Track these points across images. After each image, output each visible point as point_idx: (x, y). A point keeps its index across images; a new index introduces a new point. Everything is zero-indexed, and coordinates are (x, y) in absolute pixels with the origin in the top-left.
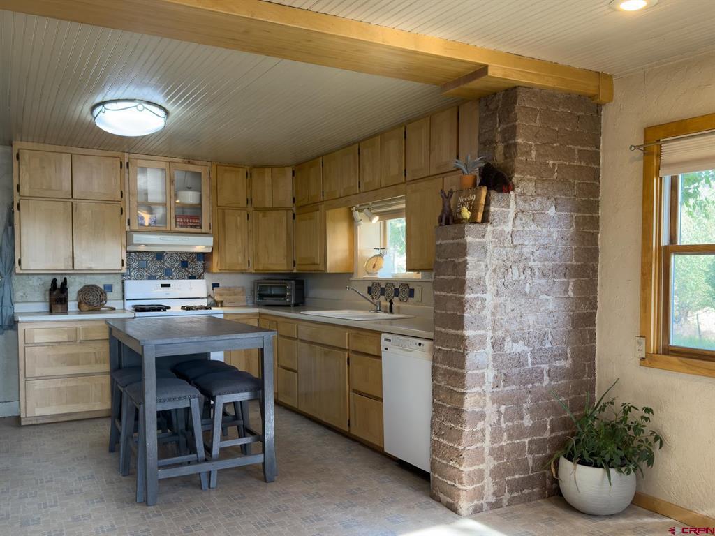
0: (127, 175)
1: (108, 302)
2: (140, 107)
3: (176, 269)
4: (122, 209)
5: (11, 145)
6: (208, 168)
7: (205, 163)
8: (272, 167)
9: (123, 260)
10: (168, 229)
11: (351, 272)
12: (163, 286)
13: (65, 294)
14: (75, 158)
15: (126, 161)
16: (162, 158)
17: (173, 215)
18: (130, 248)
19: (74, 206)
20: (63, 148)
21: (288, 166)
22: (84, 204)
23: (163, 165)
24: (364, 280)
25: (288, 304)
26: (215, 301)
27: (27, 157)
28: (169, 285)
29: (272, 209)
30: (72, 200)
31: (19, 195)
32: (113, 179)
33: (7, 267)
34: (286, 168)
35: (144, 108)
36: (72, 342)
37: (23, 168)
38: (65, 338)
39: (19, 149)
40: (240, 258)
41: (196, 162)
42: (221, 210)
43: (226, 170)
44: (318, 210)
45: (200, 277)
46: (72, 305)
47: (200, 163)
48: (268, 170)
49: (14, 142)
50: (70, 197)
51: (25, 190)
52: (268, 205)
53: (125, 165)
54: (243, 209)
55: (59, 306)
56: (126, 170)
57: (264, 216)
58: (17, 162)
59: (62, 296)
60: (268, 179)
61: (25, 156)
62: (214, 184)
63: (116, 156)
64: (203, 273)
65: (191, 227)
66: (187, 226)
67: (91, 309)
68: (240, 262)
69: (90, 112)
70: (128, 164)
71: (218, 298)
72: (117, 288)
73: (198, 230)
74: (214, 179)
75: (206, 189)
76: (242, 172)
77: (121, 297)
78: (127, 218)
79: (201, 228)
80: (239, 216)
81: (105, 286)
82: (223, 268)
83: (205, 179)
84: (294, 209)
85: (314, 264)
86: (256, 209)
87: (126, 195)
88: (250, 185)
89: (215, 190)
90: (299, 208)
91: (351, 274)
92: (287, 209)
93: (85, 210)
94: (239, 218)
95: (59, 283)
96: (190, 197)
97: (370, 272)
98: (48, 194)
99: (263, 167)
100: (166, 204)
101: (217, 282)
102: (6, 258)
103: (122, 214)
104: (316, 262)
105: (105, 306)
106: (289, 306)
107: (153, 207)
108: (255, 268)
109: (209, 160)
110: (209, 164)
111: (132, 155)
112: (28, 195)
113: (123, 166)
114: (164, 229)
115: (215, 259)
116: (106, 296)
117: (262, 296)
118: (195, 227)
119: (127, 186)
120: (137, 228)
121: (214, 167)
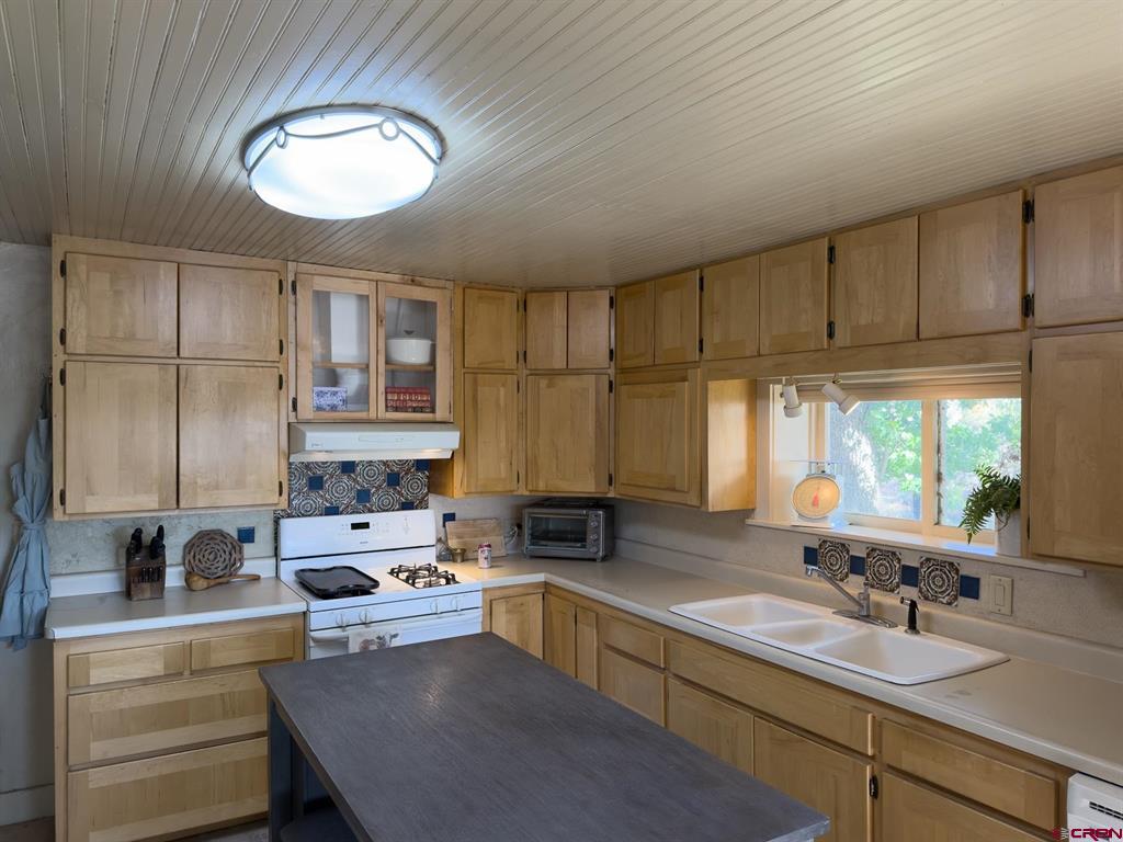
0: (291, 308)
1: (246, 563)
2: (389, 128)
3: (378, 489)
4: (281, 377)
5: (47, 242)
6: (448, 293)
7: (441, 283)
8: (568, 290)
9: (280, 483)
10: (372, 415)
11: (750, 507)
12: (355, 526)
13: (160, 558)
14: (186, 271)
15: (291, 278)
16: (361, 274)
17: (382, 389)
18: (295, 458)
19: (182, 373)
20: (161, 251)
21: (601, 287)
22: (200, 371)
23: (365, 288)
24: (793, 531)
25: (592, 556)
26: (448, 549)
27: (82, 268)
28: (366, 526)
29: (569, 371)
30: (178, 361)
31: (65, 353)
32: (264, 316)
33: (35, 509)
34: (597, 293)
35: (400, 131)
36: (172, 675)
37: (74, 294)
38: (158, 668)
39: (66, 253)
40: (502, 466)
41: (427, 281)
42: (471, 376)
43: (480, 298)
44: (684, 379)
45: (421, 504)
46: (173, 577)
47: (433, 282)
48: (560, 298)
49: (55, 237)
50: (175, 354)
51: (77, 342)
52: (559, 363)
53: (288, 287)
54: (511, 372)
55: (146, 586)
56: (291, 298)
57: (549, 386)
58: (62, 279)
59: (153, 564)
60: (559, 315)
61: (79, 267)
62: (460, 325)
63: (271, 267)
64: (427, 494)
65: (415, 410)
66: (405, 410)
67: (212, 583)
68: (503, 475)
69: (237, 154)
70: (294, 285)
71: (453, 543)
72: (263, 535)
73: (429, 416)
74: (459, 315)
75: (443, 334)
76: (511, 300)
77: (272, 553)
78: (292, 395)
79: (433, 411)
80: (503, 385)
81: (240, 531)
82: (473, 490)
83: (442, 314)
84: (611, 371)
85: (674, 490)
86: (535, 373)
87: (290, 349)
88: (524, 325)
89: (461, 337)
90: (622, 371)
91: (748, 512)
92: (598, 373)
93: (204, 380)
94: (502, 390)
95: (147, 538)
96: (412, 351)
97: (805, 512)
98: (127, 348)
99: (550, 290)
100: (368, 366)
101: (452, 512)
102: (34, 487)
103: (280, 388)
104: (678, 486)
105: (242, 572)
106: (594, 560)
107: (339, 370)
108: (530, 487)
109: (451, 277)
110: (450, 285)
111: (305, 267)
112: (83, 352)
113: (284, 288)
114: (363, 415)
115: (458, 470)
116: (241, 552)
117: (537, 538)
118: (421, 410)
119: (291, 332)
120: (311, 417)
121: (459, 291)
